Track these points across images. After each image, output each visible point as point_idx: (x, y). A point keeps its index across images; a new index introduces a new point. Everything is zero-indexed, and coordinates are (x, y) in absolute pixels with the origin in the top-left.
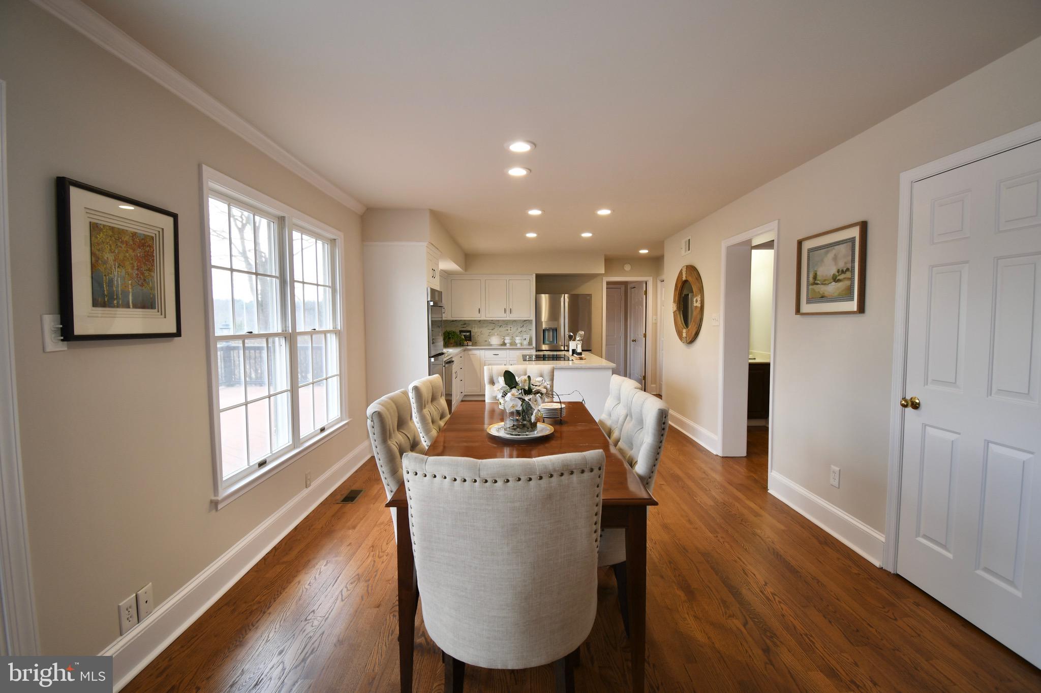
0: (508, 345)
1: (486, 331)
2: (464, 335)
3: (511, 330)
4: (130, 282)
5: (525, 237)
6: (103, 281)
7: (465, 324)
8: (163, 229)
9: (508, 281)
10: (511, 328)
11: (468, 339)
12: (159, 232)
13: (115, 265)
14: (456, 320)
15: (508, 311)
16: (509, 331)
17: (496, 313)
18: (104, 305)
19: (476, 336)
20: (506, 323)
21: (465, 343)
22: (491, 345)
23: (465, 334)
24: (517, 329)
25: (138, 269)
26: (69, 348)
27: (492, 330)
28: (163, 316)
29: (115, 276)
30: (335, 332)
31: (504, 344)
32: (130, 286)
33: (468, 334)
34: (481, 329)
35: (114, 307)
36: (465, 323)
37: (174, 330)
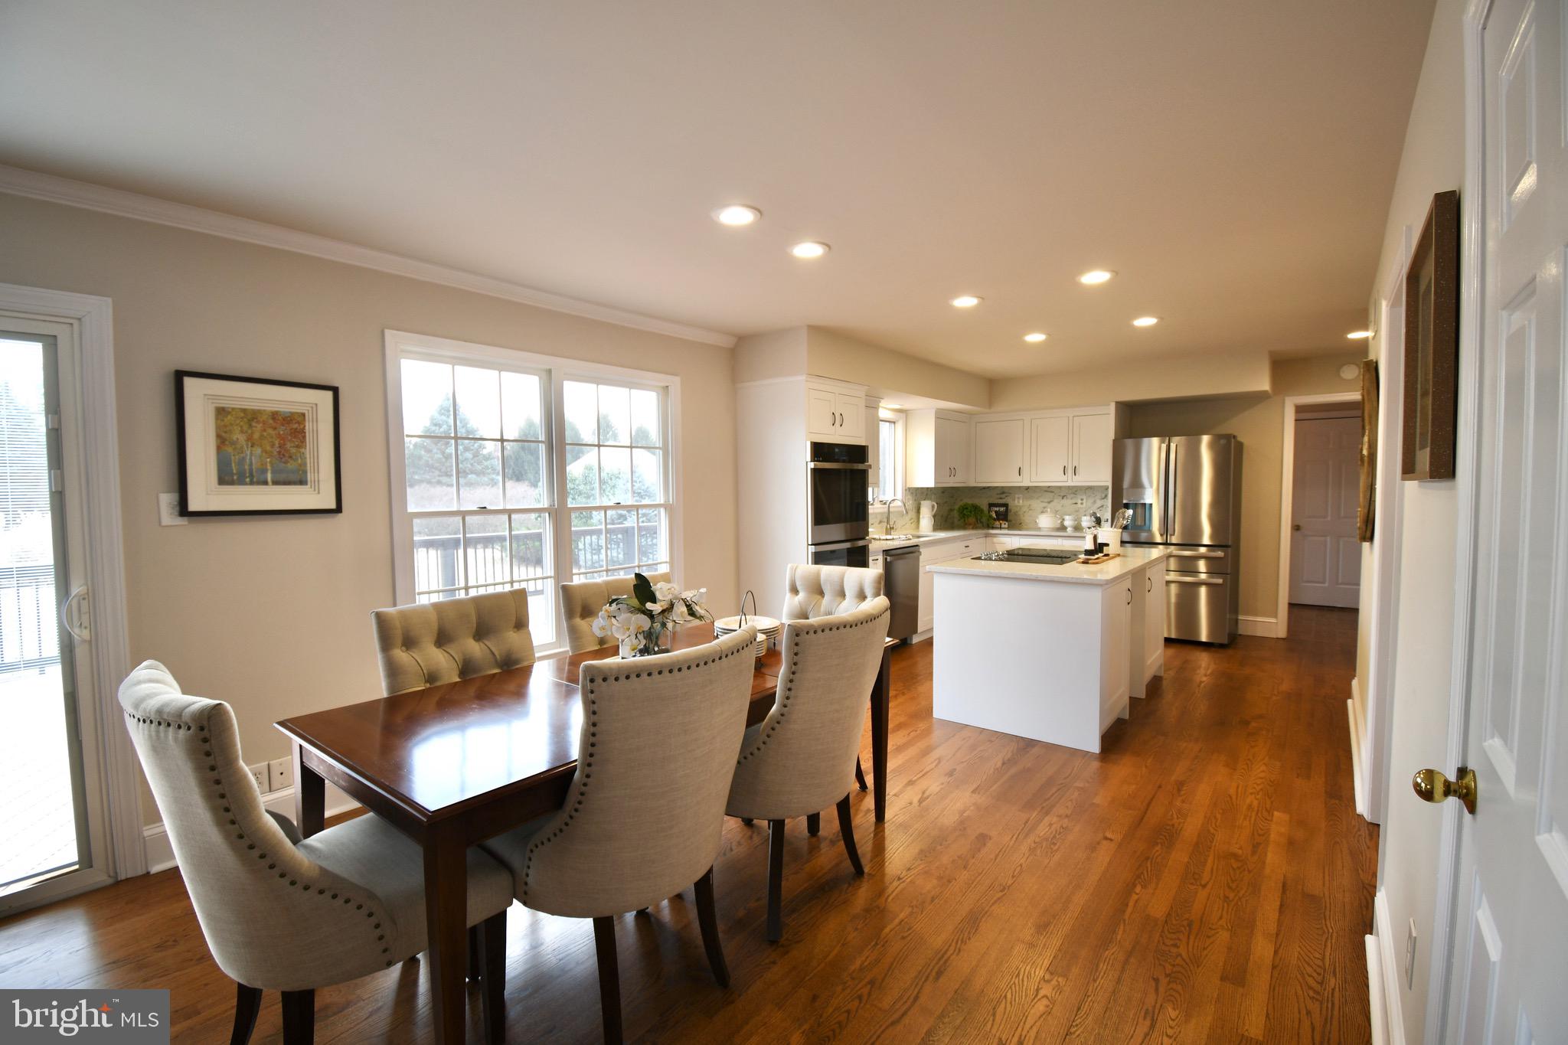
0: (1069, 529)
1: (1036, 504)
2: (996, 512)
3: (1082, 504)
4: (268, 460)
5: (1024, 342)
6: (231, 461)
7: (1003, 493)
8: (316, 405)
9: (1071, 418)
10: (1082, 500)
11: (1001, 517)
12: (312, 407)
13: (247, 445)
14: (989, 487)
15: (1070, 471)
16: (1079, 505)
17: (1050, 475)
18: (232, 483)
19: (1021, 513)
20: (1075, 491)
21: (997, 523)
22: (1039, 529)
23: (997, 509)
24: (1095, 502)
25: (280, 447)
26: (189, 522)
27: (1049, 502)
28: (317, 492)
29: (247, 455)
30: (665, 506)
31: (1063, 528)
32: (268, 465)
33: (1002, 509)
34: (1027, 503)
35: (246, 484)
36: (1004, 491)
37: (333, 505)
